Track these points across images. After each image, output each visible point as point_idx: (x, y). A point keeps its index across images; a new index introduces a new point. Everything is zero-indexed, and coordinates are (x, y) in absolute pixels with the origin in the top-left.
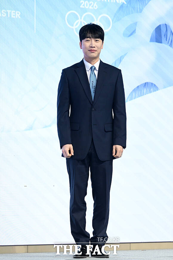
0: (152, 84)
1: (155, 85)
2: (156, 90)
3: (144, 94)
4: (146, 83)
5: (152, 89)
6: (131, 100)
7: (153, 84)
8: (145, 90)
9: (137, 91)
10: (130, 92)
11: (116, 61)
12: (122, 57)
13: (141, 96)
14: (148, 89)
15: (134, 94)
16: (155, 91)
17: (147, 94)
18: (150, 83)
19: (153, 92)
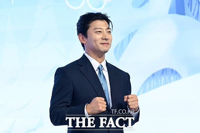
0: (172, 70)
1: (176, 72)
2: (178, 78)
3: (162, 84)
4: (164, 70)
5: (172, 78)
6: (145, 92)
7: (174, 70)
8: (163, 79)
9: (152, 80)
10: (143, 82)
11: (123, 41)
12: (131, 35)
13: (157, 87)
14: (167, 77)
15: (148, 85)
16: (177, 80)
17: (166, 84)
18: (169, 69)
19: (174, 81)
